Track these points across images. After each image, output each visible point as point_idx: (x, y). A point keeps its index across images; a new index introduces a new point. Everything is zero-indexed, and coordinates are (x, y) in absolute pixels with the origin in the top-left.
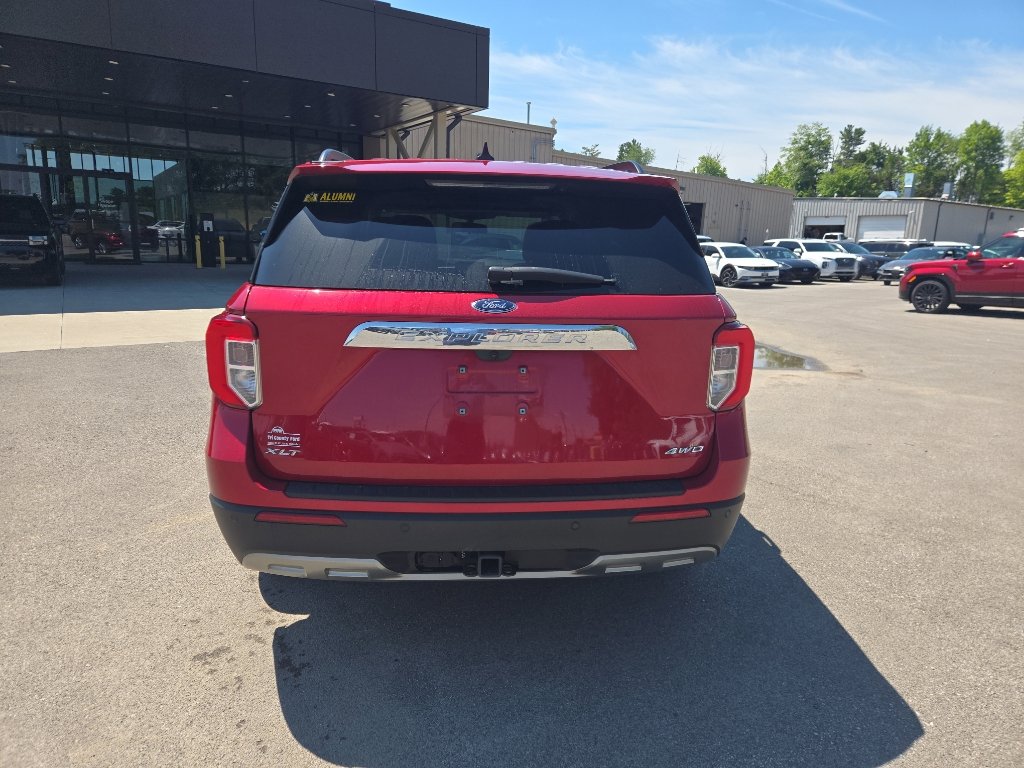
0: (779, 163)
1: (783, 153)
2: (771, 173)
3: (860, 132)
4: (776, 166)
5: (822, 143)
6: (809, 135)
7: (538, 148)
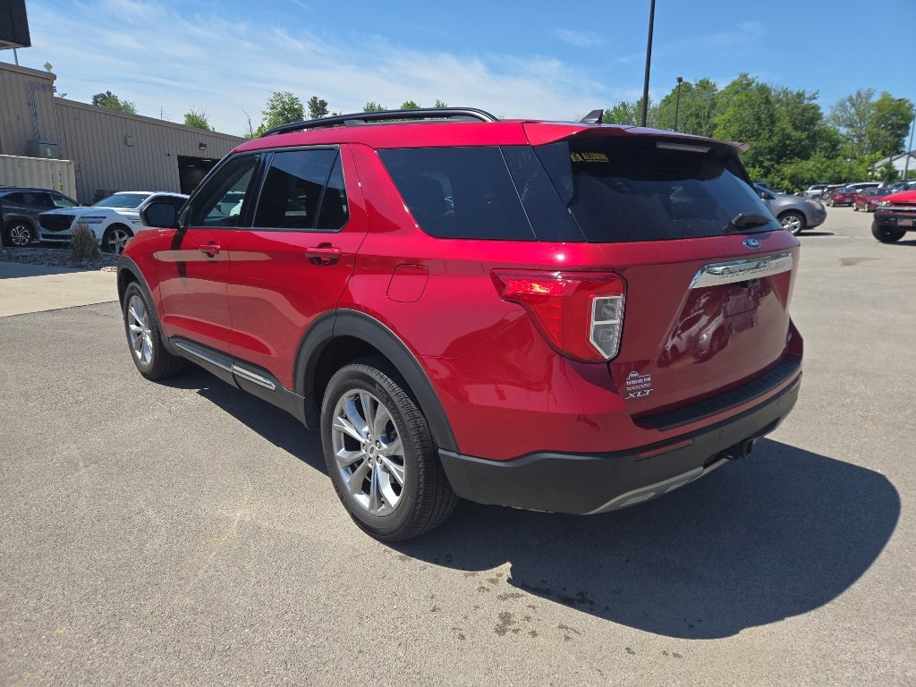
0: (263, 125)
1: (264, 116)
2: (256, 134)
3: (323, 104)
4: (260, 129)
5: (296, 110)
6: (283, 103)
7: (36, 92)
